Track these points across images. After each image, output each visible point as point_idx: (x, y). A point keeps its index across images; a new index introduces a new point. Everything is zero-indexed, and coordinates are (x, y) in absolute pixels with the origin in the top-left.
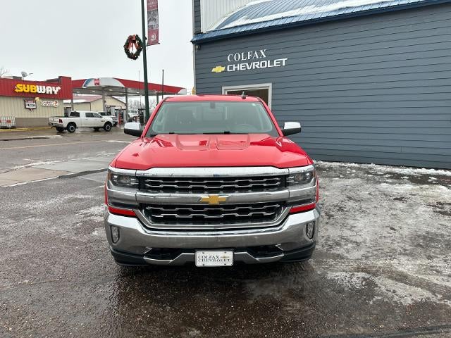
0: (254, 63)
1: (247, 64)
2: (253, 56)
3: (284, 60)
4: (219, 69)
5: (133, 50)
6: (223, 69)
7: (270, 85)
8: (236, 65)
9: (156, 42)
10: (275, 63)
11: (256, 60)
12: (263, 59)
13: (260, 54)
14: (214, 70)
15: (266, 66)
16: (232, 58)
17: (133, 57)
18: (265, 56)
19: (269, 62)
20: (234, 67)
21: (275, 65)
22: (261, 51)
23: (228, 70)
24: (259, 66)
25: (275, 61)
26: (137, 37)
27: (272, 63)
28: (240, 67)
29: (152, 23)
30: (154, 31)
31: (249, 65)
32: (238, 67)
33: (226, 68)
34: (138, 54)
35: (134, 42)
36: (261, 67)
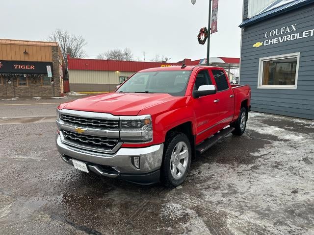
0: (286, 37)
1: (280, 38)
2: (285, 30)
3: (312, 31)
4: (258, 44)
5: (203, 38)
6: (261, 44)
7: (298, 54)
8: (271, 40)
9: (216, 31)
10: (304, 34)
11: (287, 34)
12: (293, 32)
13: (291, 28)
14: (254, 46)
15: (296, 38)
16: (268, 34)
17: (202, 43)
18: (295, 30)
19: (298, 34)
20: (270, 42)
21: (304, 36)
22: (292, 26)
23: (265, 45)
24: (290, 38)
25: (304, 33)
26: (205, 28)
27: (301, 35)
28: (274, 41)
29: (214, 18)
30: (215, 23)
31: (282, 38)
32: (273, 41)
33: (263, 43)
34: (205, 40)
35: (203, 32)
36: (292, 39)
